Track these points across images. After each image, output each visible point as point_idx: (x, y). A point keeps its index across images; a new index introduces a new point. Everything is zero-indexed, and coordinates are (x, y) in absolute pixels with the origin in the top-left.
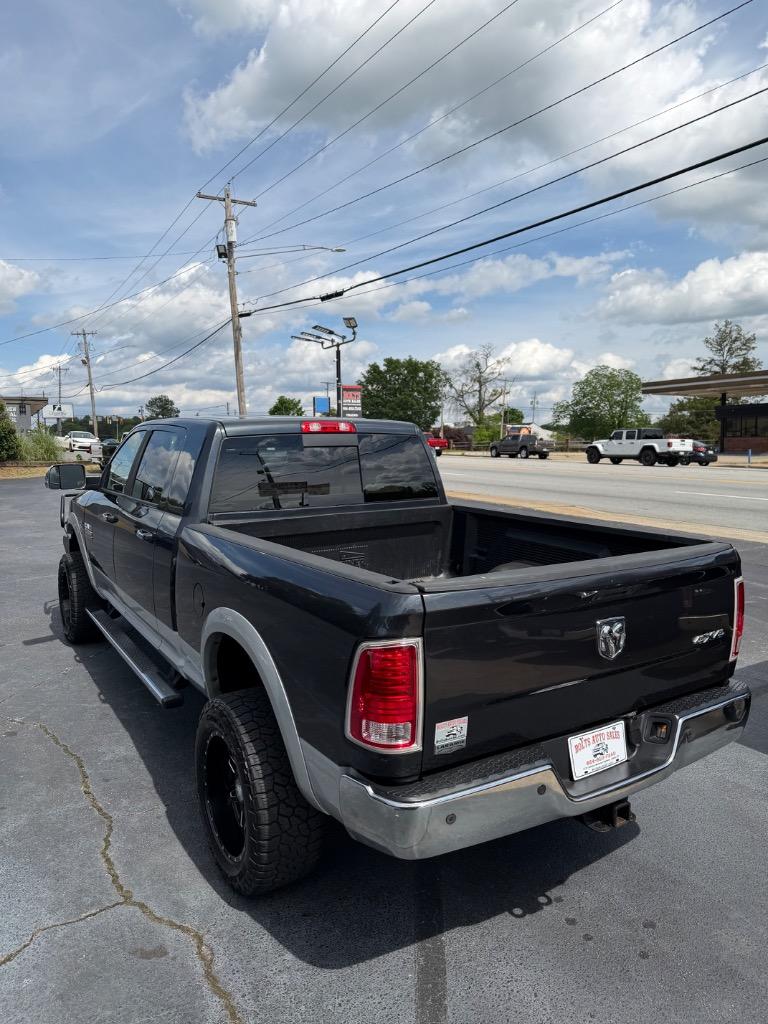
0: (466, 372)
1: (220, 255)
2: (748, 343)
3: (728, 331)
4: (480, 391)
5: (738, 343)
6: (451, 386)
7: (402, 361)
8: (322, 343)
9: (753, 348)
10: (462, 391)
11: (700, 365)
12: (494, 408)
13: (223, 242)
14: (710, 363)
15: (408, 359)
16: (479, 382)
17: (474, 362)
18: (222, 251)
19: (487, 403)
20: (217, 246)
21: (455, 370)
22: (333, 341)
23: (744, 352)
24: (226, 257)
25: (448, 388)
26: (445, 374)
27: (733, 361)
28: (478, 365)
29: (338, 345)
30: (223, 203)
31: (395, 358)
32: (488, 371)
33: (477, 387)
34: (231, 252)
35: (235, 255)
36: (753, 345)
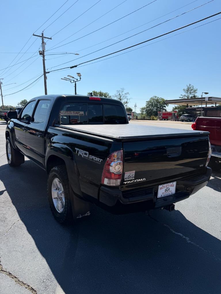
1: (40, 54)
2: (195, 91)
3: (190, 87)
5: (192, 91)
7: (98, 92)
8: (71, 81)
9: (197, 93)
11: (182, 97)
13: (41, 50)
14: (184, 96)
15: (100, 91)
18: (41, 52)
20: (39, 51)
22: (74, 80)
23: (194, 93)
24: (42, 54)
27: (191, 96)
29: (75, 82)
30: (41, 38)
32: (122, 96)
34: (44, 53)
35: (45, 54)
36: (196, 92)
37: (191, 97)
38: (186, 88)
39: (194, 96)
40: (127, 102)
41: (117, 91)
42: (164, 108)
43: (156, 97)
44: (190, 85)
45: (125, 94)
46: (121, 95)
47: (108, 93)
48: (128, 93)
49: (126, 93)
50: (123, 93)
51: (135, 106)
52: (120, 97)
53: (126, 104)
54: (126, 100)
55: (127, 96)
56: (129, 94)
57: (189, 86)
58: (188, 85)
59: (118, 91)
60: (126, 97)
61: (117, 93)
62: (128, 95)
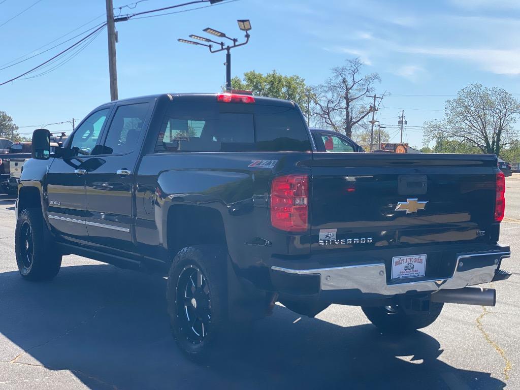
0: (332, 88)
4: (347, 108)
6: (316, 103)
7: (264, 75)
10: (328, 108)
12: (362, 126)
15: (271, 73)
16: (346, 98)
17: (341, 78)
19: (354, 120)
21: (322, 86)
25: (312, 104)
26: (309, 90)
28: (344, 81)
31: (257, 73)
32: (355, 86)
33: (344, 104)
40: (373, 110)
41: (336, 70)
42: (512, 124)
43: (478, 87)
45: (367, 79)
46: (350, 84)
47: (301, 77)
48: (375, 77)
49: (369, 75)
50: (357, 77)
51: (400, 122)
52: (348, 89)
53: (370, 114)
54: (367, 102)
55: (371, 86)
56: (380, 80)
59: (339, 71)
60: (368, 91)
61: (336, 77)
62: (374, 85)
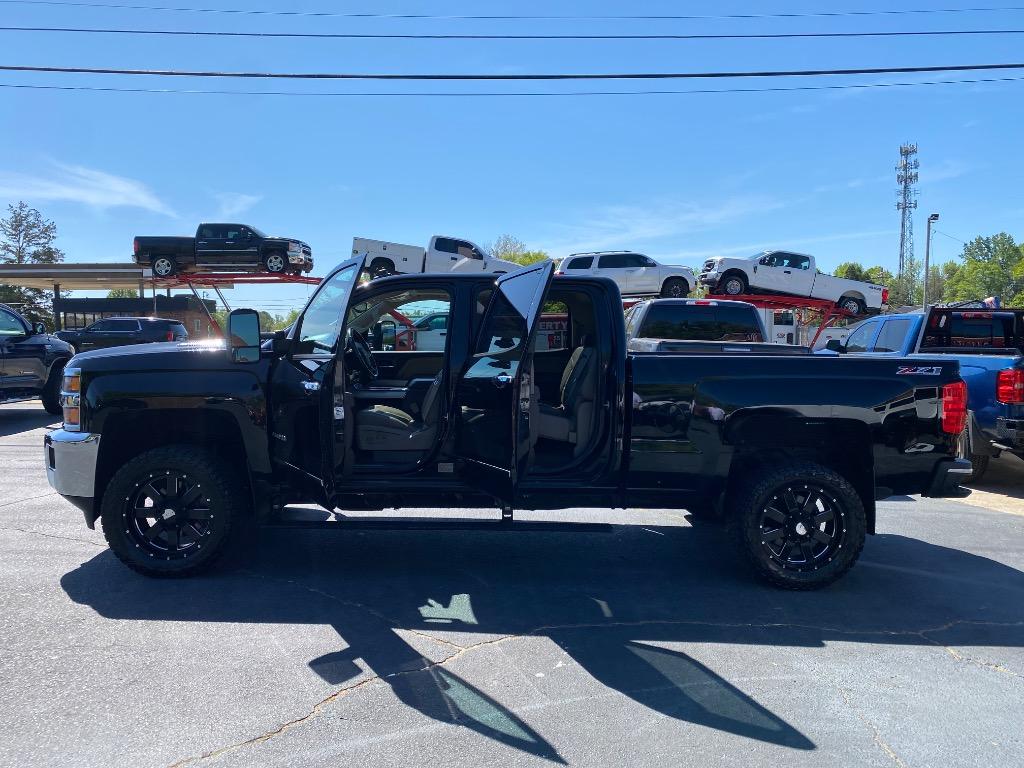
37: (36, 255)
38: (8, 216)
39: (50, 254)
44: (22, 206)
57: (19, 211)
58: (16, 206)
